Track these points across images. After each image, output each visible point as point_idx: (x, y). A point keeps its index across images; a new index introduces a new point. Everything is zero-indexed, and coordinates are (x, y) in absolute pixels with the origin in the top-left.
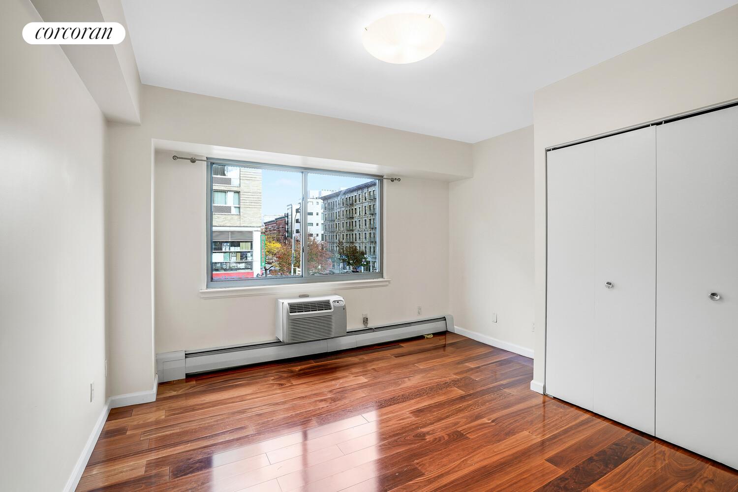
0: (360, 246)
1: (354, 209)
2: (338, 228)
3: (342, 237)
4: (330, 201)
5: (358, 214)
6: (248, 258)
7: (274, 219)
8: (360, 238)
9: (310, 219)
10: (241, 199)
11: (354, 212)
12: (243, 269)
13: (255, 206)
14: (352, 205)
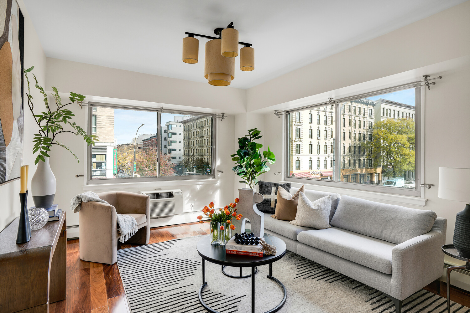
0: (207, 158)
1: (204, 131)
2: (193, 145)
3: (195, 151)
4: (187, 124)
5: (207, 134)
6: (102, 167)
7: (149, 137)
8: (208, 152)
9: (174, 138)
10: (97, 121)
11: (204, 133)
12: (98, 175)
13: (109, 127)
14: (202, 127)
